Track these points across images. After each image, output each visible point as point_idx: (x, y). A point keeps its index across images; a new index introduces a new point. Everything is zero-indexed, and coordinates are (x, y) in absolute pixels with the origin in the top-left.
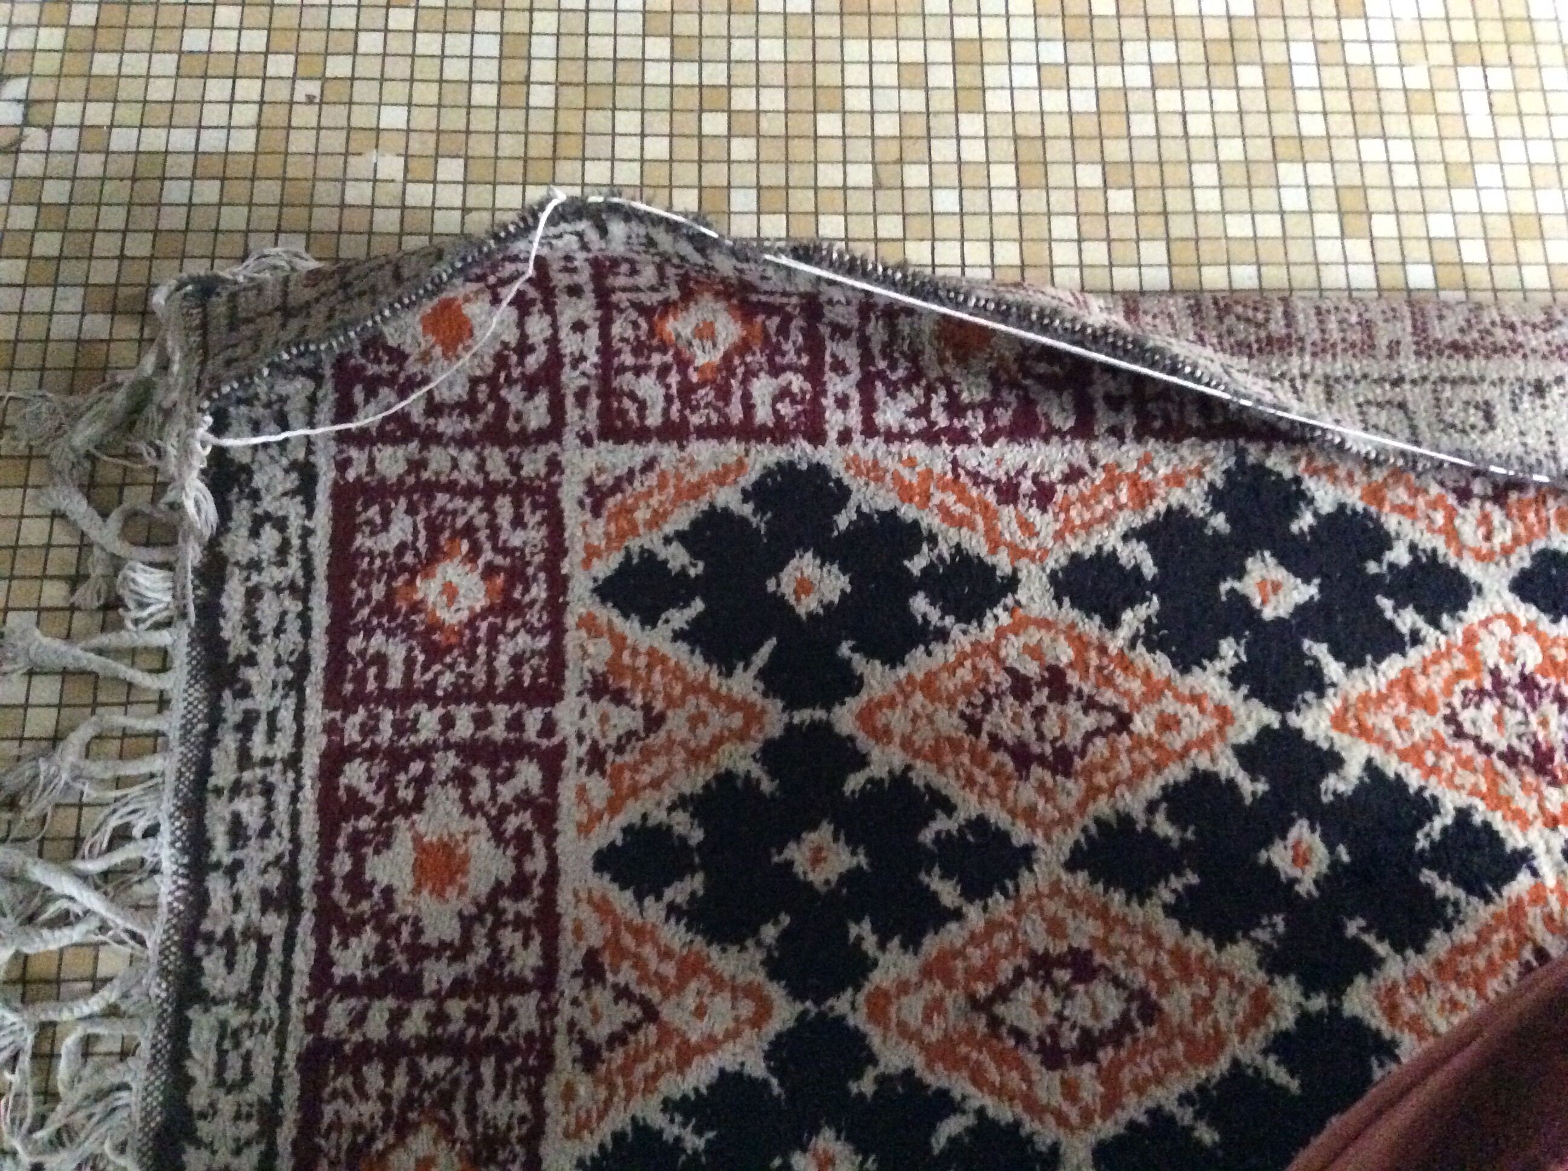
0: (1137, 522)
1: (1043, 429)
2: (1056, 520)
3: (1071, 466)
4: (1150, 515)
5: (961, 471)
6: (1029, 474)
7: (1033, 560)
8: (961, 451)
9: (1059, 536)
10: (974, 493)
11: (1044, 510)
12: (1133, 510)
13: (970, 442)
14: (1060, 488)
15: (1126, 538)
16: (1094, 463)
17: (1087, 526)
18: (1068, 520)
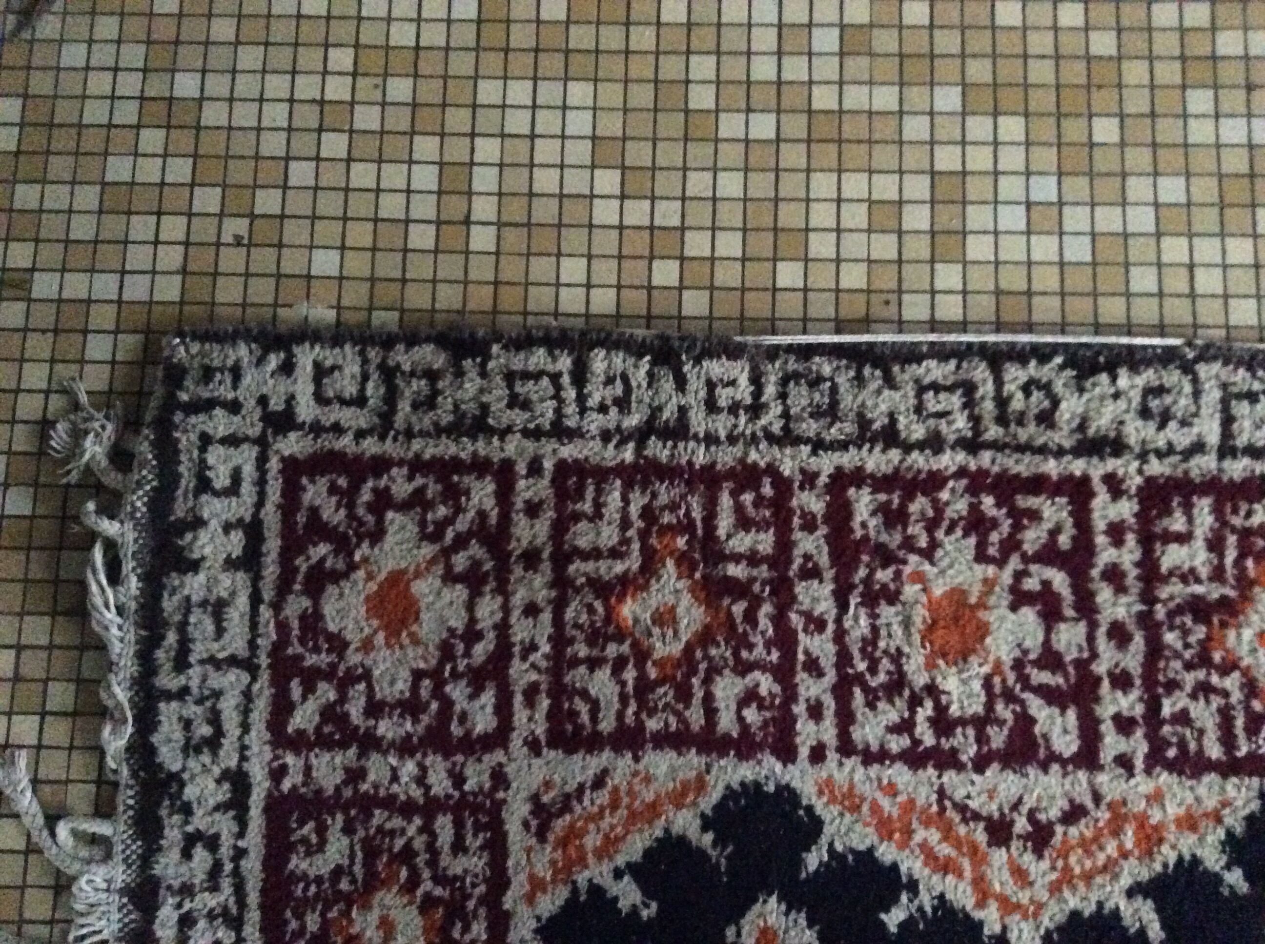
0: (1145, 875)
1: (1042, 753)
2: (1053, 868)
3: (1071, 801)
4: (1158, 867)
5: (947, 803)
6: (1024, 809)
7: (1025, 917)
8: (950, 777)
9: (1055, 888)
10: (962, 830)
11: (1039, 854)
12: (1139, 859)
13: (960, 767)
14: (1059, 829)
15: (1130, 893)
16: (1097, 798)
17: (1088, 877)
18: (1067, 869)
